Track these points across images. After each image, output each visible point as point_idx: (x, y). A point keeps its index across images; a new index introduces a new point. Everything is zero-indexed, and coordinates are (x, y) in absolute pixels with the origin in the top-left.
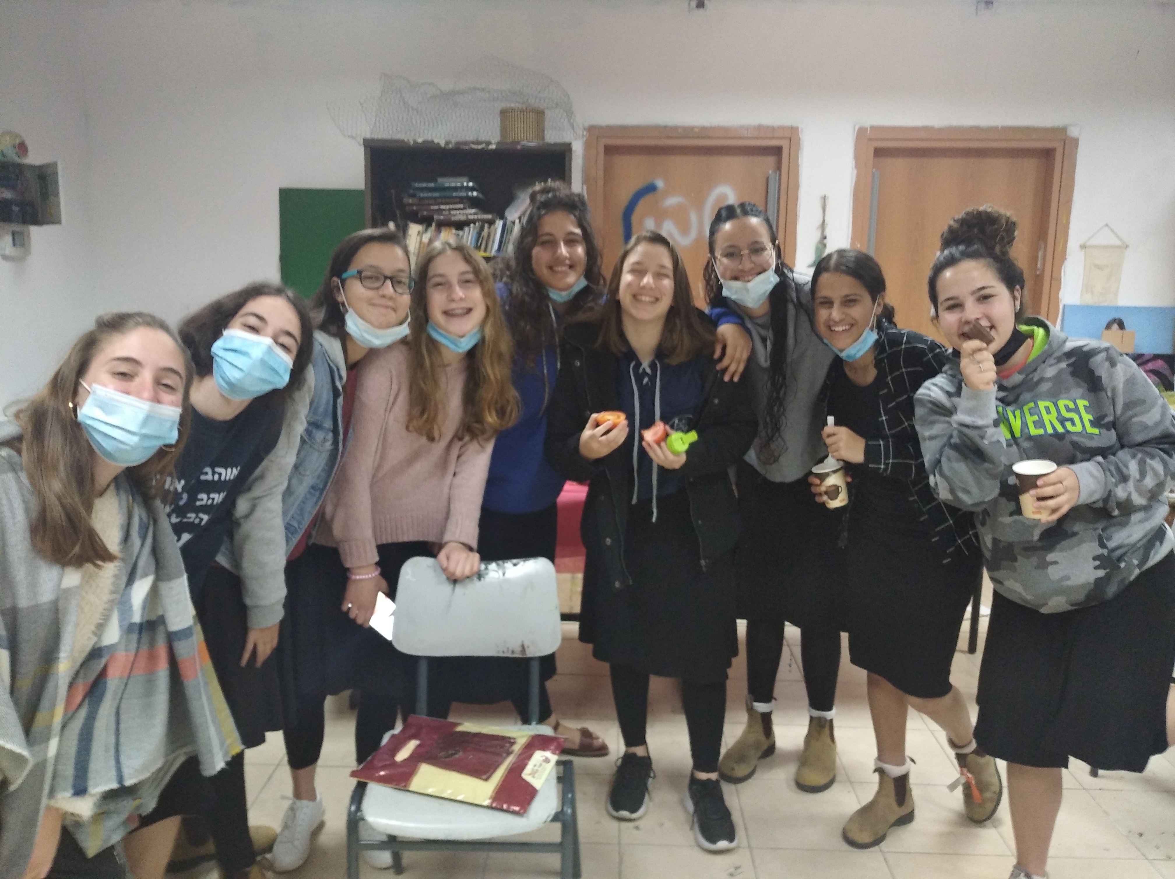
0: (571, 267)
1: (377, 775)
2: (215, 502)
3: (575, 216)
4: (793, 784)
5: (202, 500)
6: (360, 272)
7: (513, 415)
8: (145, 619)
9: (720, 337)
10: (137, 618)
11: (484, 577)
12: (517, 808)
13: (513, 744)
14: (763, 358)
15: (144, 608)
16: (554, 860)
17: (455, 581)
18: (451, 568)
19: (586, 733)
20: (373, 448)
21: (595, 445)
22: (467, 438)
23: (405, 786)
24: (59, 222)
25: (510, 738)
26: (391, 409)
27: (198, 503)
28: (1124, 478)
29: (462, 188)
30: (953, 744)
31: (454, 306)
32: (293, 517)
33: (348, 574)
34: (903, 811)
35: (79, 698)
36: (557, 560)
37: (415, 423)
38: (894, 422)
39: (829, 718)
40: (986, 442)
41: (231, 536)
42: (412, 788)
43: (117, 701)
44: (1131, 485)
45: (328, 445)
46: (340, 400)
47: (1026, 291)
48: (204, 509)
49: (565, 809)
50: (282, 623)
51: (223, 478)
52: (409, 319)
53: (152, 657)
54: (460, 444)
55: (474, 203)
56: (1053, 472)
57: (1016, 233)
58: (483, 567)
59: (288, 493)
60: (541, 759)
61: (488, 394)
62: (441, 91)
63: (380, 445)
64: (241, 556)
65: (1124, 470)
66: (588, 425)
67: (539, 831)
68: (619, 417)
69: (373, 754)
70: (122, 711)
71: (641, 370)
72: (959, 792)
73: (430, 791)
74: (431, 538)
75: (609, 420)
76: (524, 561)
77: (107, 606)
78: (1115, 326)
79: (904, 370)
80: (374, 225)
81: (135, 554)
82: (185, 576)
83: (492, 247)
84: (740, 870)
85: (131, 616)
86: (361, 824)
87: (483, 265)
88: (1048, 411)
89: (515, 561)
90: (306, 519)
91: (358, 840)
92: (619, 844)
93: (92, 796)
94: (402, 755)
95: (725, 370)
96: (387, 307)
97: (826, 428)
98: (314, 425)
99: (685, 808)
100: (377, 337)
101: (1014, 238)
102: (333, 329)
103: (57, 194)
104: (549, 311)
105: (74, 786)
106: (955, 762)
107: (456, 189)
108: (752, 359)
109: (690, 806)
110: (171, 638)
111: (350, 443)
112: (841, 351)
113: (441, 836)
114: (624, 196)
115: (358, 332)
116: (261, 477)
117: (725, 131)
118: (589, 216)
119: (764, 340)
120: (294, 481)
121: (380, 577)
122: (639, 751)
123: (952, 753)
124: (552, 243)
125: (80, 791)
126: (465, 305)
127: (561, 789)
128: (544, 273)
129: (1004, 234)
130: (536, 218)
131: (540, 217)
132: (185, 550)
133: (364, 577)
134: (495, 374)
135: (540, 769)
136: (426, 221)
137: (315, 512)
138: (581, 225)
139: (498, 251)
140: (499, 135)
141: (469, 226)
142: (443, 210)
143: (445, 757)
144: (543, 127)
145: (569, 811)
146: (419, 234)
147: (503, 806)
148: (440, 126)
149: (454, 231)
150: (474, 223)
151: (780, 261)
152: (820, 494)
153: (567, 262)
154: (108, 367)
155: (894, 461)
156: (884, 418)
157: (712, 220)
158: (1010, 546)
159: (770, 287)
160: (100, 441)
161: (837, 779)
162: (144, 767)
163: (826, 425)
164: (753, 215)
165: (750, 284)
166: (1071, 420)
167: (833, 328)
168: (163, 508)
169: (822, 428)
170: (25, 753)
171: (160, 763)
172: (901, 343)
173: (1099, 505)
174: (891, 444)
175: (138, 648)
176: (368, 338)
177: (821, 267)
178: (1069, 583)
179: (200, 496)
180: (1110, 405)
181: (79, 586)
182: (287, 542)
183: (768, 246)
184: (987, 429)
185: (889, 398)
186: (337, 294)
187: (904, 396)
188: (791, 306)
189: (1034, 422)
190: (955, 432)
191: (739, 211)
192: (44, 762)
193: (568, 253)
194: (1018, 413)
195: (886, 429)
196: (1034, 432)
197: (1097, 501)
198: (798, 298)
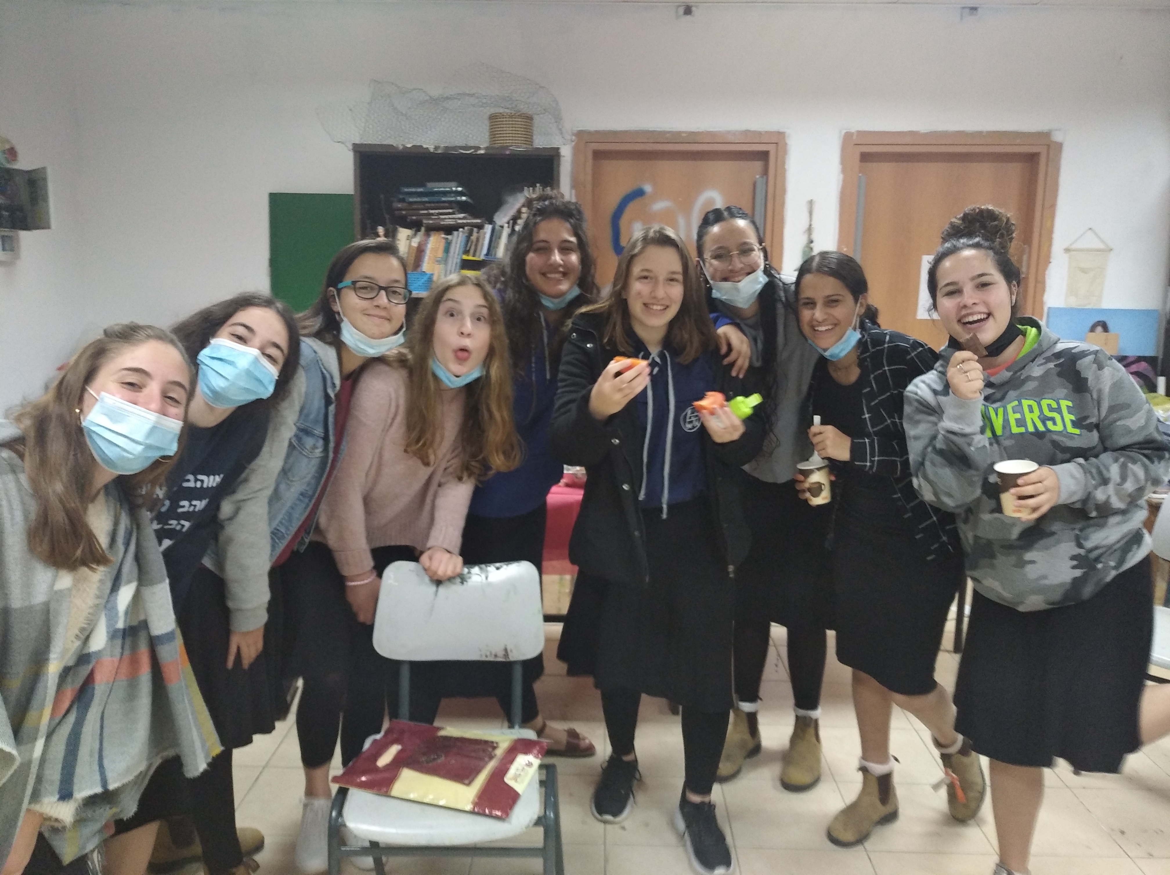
0: (565, 274)
1: (358, 780)
4: (778, 784)
5: (183, 507)
6: (354, 283)
8: (128, 625)
10: (120, 625)
11: (466, 581)
12: (499, 813)
13: (494, 748)
15: (126, 613)
16: (536, 864)
17: (438, 583)
18: (434, 569)
19: (573, 734)
23: (386, 792)
24: (47, 226)
25: (492, 742)
27: (180, 510)
28: (1105, 482)
29: (451, 192)
30: (938, 744)
32: (281, 522)
34: (887, 810)
35: (66, 705)
38: (877, 419)
39: (814, 718)
40: (972, 449)
41: (216, 539)
42: (393, 793)
43: (103, 706)
44: (1111, 489)
45: (318, 452)
46: (332, 408)
48: (187, 516)
49: (548, 813)
52: (403, 330)
53: (134, 662)
55: (463, 207)
56: (1034, 471)
58: (466, 570)
59: (275, 497)
60: (524, 763)
62: (431, 97)
64: (225, 558)
65: (1105, 472)
69: (354, 760)
70: (106, 716)
72: (943, 792)
73: (412, 796)
76: (507, 565)
77: (91, 611)
78: (1099, 329)
79: (886, 368)
82: (167, 581)
83: (482, 248)
85: (116, 622)
86: (343, 830)
88: (1031, 411)
89: (498, 565)
90: (294, 525)
91: (339, 846)
92: (605, 843)
93: (75, 800)
94: (384, 760)
95: (732, 366)
96: (381, 317)
97: (812, 428)
98: (304, 431)
100: (372, 347)
103: (45, 199)
105: (60, 791)
106: (940, 761)
107: (445, 193)
110: (153, 642)
112: (825, 350)
114: (612, 200)
115: (353, 342)
116: (246, 480)
117: (712, 136)
120: (283, 487)
123: (936, 753)
124: (545, 250)
125: (65, 795)
127: (544, 792)
128: (538, 281)
129: (1005, 231)
130: (532, 224)
131: (536, 223)
132: (167, 555)
135: (522, 773)
136: (415, 226)
137: (303, 519)
138: (576, 235)
139: (487, 254)
140: (488, 140)
141: (458, 230)
142: (432, 214)
143: (427, 762)
144: (532, 133)
145: (552, 815)
146: (409, 238)
147: (485, 811)
148: (429, 132)
149: (443, 236)
150: (463, 228)
151: (767, 262)
152: (804, 491)
153: (561, 269)
154: (115, 377)
155: (881, 458)
156: (867, 416)
157: (700, 224)
158: (989, 543)
159: (759, 287)
160: (103, 448)
161: (822, 778)
162: (128, 770)
163: (813, 424)
164: (740, 217)
165: (741, 285)
166: (1053, 419)
167: (816, 329)
168: (146, 515)
169: (809, 428)
170: (14, 752)
171: (142, 767)
172: (884, 342)
173: (1078, 506)
174: (876, 441)
175: (122, 654)
176: (363, 346)
177: (803, 270)
178: (1046, 582)
179: (183, 503)
180: (1095, 407)
181: (69, 590)
182: (273, 547)
183: (756, 248)
184: (974, 437)
185: (871, 396)
186: (333, 303)
187: (888, 394)
188: (779, 306)
189: (1016, 419)
190: (940, 437)
191: (726, 214)
192: (29, 763)
193: (562, 260)
194: (1001, 411)
195: (869, 427)
196: (1015, 430)
197: (1076, 502)
198: (786, 297)
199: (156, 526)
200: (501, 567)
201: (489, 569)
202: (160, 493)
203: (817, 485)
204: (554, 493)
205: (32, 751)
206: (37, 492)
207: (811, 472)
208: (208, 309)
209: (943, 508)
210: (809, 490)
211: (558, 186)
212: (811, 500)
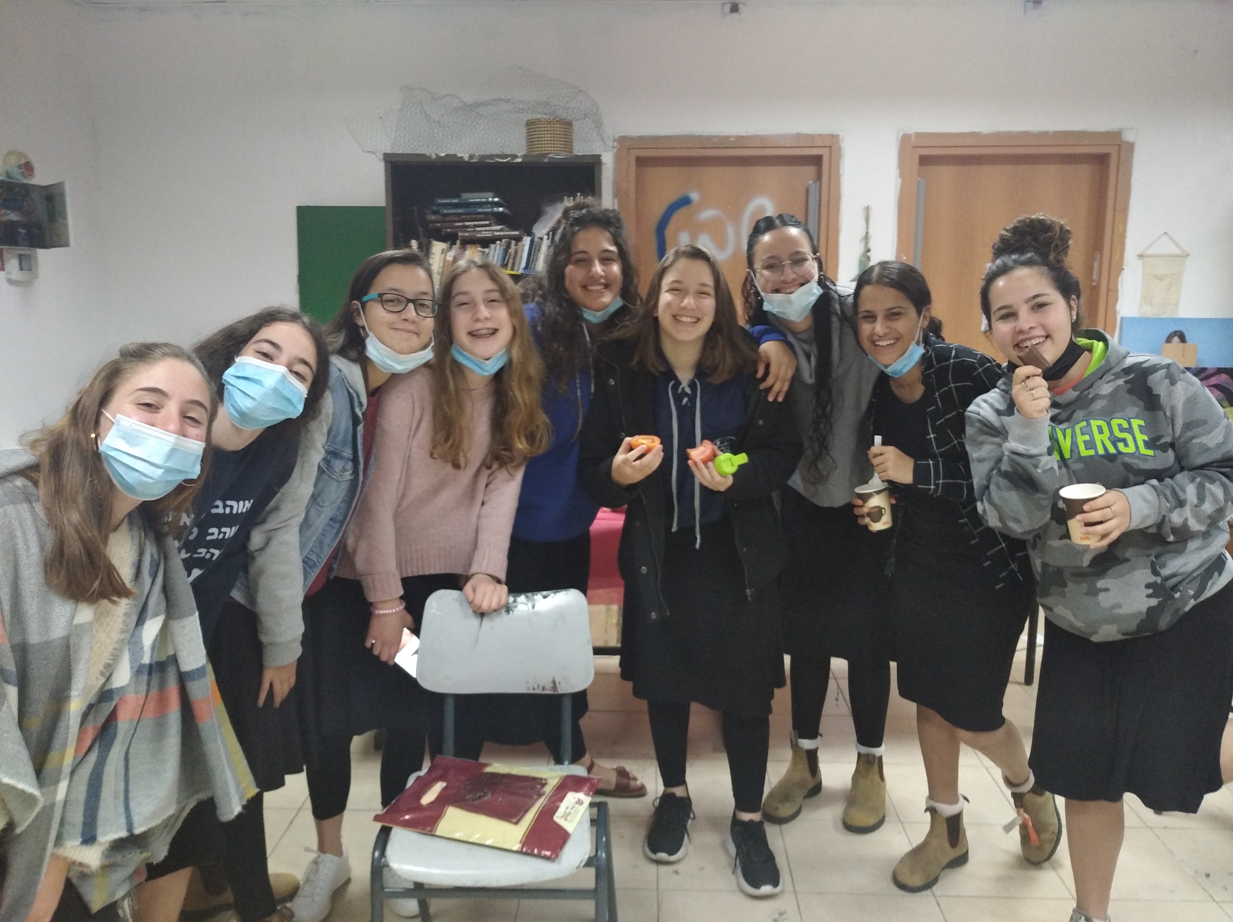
0: (607, 286)
1: (402, 819)
2: (226, 537)
3: (610, 232)
4: (840, 825)
5: (213, 534)
6: (381, 295)
7: (544, 441)
8: (154, 660)
9: (763, 355)
10: (146, 660)
11: (512, 610)
12: (548, 853)
13: (544, 785)
14: (808, 377)
15: (153, 648)
16: (588, 907)
17: (482, 615)
18: (478, 600)
19: (622, 773)
20: (397, 477)
21: (628, 470)
22: (495, 466)
23: (431, 831)
24: (65, 244)
25: (541, 779)
26: (414, 436)
27: (209, 538)
28: (1181, 504)
29: (487, 203)
30: (1009, 782)
31: (479, 326)
32: (311, 550)
33: (372, 608)
34: (956, 853)
35: (89, 740)
36: (589, 592)
37: (439, 449)
38: (942, 440)
39: (878, 755)
40: (1039, 471)
41: (246, 570)
42: (438, 833)
43: (126, 746)
44: (1187, 511)
45: (348, 475)
46: (360, 428)
47: (1082, 301)
48: (216, 544)
49: (599, 853)
50: (301, 661)
51: (234, 512)
52: (433, 344)
53: (162, 700)
54: (488, 472)
55: (500, 219)
56: (1101, 496)
57: (1070, 242)
58: (511, 599)
59: (305, 525)
60: (574, 801)
61: (516, 419)
62: (465, 104)
63: (404, 474)
64: (256, 591)
65: (1180, 493)
66: (621, 449)
67: (572, 876)
68: (653, 441)
69: (399, 796)
70: (130, 756)
71: (680, 390)
72: (1016, 833)
73: (457, 836)
74: (458, 570)
75: (643, 444)
76: (555, 593)
77: (116, 646)
79: (952, 385)
80: (396, 247)
81: (146, 592)
82: (197, 614)
83: (520, 264)
84: (784, 916)
85: (142, 657)
86: (385, 871)
87: (509, 283)
88: (1101, 432)
89: (545, 593)
90: (325, 552)
91: (382, 887)
92: (658, 889)
93: (101, 844)
94: (428, 798)
95: (769, 389)
96: (409, 331)
97: (872, 448)
98: (332, 454)
99: (726, 851)
100: (399, 363)
101: (1068, 247)
102: (353, 354)
103: (63, 214)
104: (583, 332)
105: (83, 835)
106: (1012, 800)
107: (481, 204)
108: (796, 379)
109: (732, 849)
110: (183, 679)
111: (372, 471)
112: (887, 366)
113: (468, 883)
114: (657, 209)
115: (380, 358)
116: (277, 508)
117: (762, 141)
118: (624, 233)
119: (808, 356)
120: (312, 512)
121: (405, 612)
122: (679, 791)
123: (1008, 792)
124: (586, 262)
125: (89, 839)
126: (490, 325)
127: (595, 831)
128: (577, 292)
129: (1059, 242)
130: (569, 234)
131: (574, 234)
132: (196, 586)
133: (388, 611)
134: (523, 398)
135: (572, 811)
136: (450, 239)
137: (335, 545)
138: (616, 242)
139: (526, 268)
140: (525, 148)
141: (495, 243)
142: (468, 227)
143: (473, 800)
144: (571, 139)
145: (604, 855)
146: (443, 252)
147: (534, 851)
148: (463, 140)
149: (480, 249)
150: (501, 240)
151: (822, 273)
152: (863, 516)
153: (603, 281)
154: (132, 398)
155: (944, 481)
156: (932, 436)
157: (750, 233)
158: (1059, 571)
159: (813, 299)
160: (122, 473)
161: (887, 819)
162: (155, 814)
163: (873, 445)
164: (792, 225)
165: (793, 296)
166: (1124, 441)
167: (877, 343)
168: (174, 544)
169: (869, 449)
170: (36, 793)
171: (171, 811)
172: (949, 358)
173: (1153, 530)
174: (941, 463)
175: (148, 690)
176: (390, 363)
177: (863, 280)
178: (1121, 611)
179: (211, 530)
180: (1168, 425)
181: (91, 623)
182: (305, 576)
183: (809, 257)
184: (1040, 458)
185: (935, 415)
186: (357, 318)
187: (954, 413)
188: (834, 319)
189: (1085, 442)
190: (1005, 459)
191: (777, 222)
192: (52, 806)
193: (603, 271)
194: (1069, 432)
195: (935, 448)
196: (1084, 452)
197: (1150, 526)
198: (842, 310)
199: (184, 555)
200: (549, 595)
201: (535, 597)
202: (186, 520)
203: (877, 509)
204: (599, 519)
205: (55, 792)
206: (53, 522)
207: (870, 495)
208: (232, 325)
209: (1012, 536)
210: (869, 515)
211: (600, 196)
212: (871, 525)
